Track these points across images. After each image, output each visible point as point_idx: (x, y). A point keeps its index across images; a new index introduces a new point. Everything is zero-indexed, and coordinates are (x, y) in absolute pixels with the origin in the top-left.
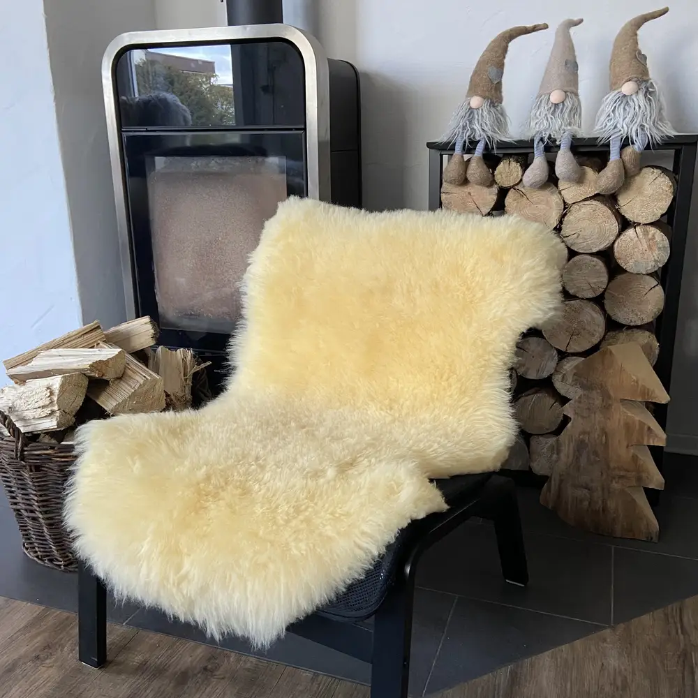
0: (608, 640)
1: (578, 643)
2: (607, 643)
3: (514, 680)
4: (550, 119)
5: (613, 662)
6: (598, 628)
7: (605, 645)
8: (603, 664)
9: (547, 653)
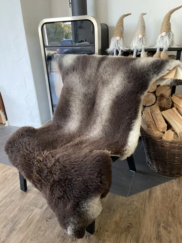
1: (166, 183)
2: (174, 183)
3: (150, 193)
4: (139, 43)
5: (176, 188)
6: (172, 179)
8: (173, 189)
9: (158, 186)
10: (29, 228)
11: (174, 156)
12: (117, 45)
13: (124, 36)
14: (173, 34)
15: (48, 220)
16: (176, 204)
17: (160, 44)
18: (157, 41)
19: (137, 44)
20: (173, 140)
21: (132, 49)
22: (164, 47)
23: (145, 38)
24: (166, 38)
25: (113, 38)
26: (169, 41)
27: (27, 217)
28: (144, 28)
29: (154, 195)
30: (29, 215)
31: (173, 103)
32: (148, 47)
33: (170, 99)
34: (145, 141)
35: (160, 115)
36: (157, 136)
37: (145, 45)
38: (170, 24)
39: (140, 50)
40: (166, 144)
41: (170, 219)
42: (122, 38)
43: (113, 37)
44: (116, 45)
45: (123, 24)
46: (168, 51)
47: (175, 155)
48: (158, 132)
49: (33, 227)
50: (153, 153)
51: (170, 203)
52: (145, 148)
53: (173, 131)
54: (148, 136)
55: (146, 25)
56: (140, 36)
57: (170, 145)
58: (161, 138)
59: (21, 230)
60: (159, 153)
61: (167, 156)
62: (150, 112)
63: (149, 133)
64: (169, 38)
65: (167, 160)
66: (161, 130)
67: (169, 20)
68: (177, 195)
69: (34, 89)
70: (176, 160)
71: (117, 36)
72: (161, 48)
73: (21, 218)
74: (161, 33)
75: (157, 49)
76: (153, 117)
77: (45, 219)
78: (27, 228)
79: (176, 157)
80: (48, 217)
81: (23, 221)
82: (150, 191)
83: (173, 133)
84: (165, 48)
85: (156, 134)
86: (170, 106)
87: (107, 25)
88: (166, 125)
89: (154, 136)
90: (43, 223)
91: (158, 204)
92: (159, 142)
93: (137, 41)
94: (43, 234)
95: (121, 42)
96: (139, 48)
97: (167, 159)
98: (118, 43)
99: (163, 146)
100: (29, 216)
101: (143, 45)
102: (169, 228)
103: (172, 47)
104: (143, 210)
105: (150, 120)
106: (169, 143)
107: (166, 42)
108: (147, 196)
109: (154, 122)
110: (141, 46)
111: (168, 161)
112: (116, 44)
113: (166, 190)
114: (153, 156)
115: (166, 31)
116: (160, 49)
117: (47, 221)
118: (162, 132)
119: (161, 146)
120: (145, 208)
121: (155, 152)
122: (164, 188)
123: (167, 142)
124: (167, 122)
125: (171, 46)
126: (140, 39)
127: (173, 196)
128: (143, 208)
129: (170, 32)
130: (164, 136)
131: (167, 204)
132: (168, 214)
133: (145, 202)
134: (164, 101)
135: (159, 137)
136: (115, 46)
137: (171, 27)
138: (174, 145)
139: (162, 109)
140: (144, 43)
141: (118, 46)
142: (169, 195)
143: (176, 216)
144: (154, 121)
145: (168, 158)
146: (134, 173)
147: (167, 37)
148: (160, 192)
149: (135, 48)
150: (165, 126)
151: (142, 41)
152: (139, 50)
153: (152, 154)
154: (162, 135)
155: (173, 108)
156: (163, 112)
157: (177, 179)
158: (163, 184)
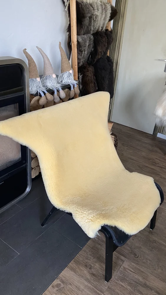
30: (129, 272)
78: (144, 273)
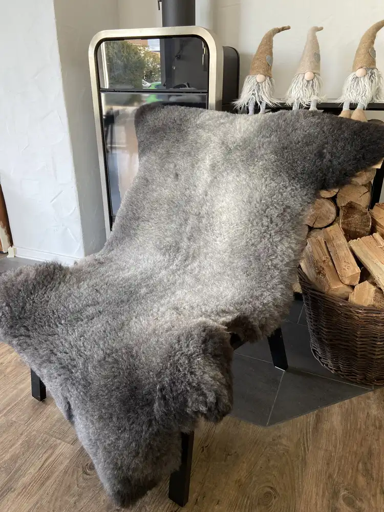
0: (372, 399)
1: (354, 399)
3: (318, 420)
4: (304, 90)
5: (374, 411)
6: (366, 391)
7: (369, 401)
8: (368, 414)
9: (336, 405)
10: (44, 488)
11: (374, 339)
12: (258, 92)
13: (272, 73)
14: (380, 73)
15: (88, 471)
16: (375, 446)
17: (350, 94)
18: (345, 88)
19: (301, 92)
20: (373, 305)
21: (289, 103)
22: (360, 99)
23: (318, 79)
24: (365, 82)
25: (249, 78)
26: (371, 89)
27: (42, 462)
28: (317, 57)
29: (326, 426)
30: (46, 455)
31: (375, 223)
32: (324, 99)
33: (368, 214)
34: (310, 304)
35: (345, 249)
36: (337, 293)
37: (318, 95)
38: (375, 51)
39: (307, 105)
40: (358, 313)
41: (362, 481)
42: (268, 79)
43: (248, 74)
44: (256, 92)
45: (271, 47)
46: (367, 109)
47: (377, 338)
48: (342, 285)
49: (54, 486)
50: (327, 330)
51: (361, 445)
52: (308, 320)
53: (374, 284)
54: (316, 293)
55: (321, 53)
56: (308, 76)
57: (365, 314)
58: (347, 299)
59: (25, 491)
60: (339, 331)
61: (357, 339)
62: (324, 242)
63: (319, 287)
64: (372, 81)
65: (357, 348)
66: (347, 282)
67: (373, 42)
68: (378, 426)
69: (74, 180)
70: (377, 350)
71: (258, 73)
72: (353, 102)
73: (29, 462)
74: (354, 70)
75: (343, 103)
76: (329, 252)
77: (80, 470)
79: (379, 343)
80: (87, 465)
81: (32, 471)
82: (317, 415)
83: (373, 288)
84: (362, 103)
85: (337, 288)
86: (369, 229)
87: (237, 49)
88: (358, 270)
89: (330, 292)
90: (75, 476)
91: (335, 447)
92: (340, 306)
93: (301, 86)
94: (75, 503)
95: (266, 87)
96: (305, 101)
97: (358, 346)
98: (259, 89)
99: (350, 317)
100: (46, 460)
101: (314, 95)
102: (357, 502)
103: (378, 101)
104: (301, 458)
105: (324, 258)
106: (365, 311)
107: (364, 91)
108: (311, 427)
109: (331, 264)
110: (310, 97)
111: (358, 350)
112: (254, 90)
113: (352, 416)
114: (325, 337)
115: (364, 67)
116: (351, 104)
117: (86, 473)
118: (348, 285)
119: (345, 317)
120: (305, 455)
121: (331, 329)
122: (347, 410)
123: (360, 307)
124: (360, 263)
125: (375, 99)
126: (308, 81)
127: (367, 428)
128: (301, 455)
129: (373, 69)
130: (353, 294)
131: (355, 448)
132: (357, 470)
133: (307, 440)
134: (356, 218)
135: (342, 297)
136: (253, 94)
137: (376, 58)
138: (374, 315)
139: (350, 235)
140: (316, 91)
141: (258, 96)
142: (359, 426)
143: (375, 476)
144: (332, 259)
145: (361, 344)
146: (284, 373)
147: (366, 79)
148: (339, 418)
149: (295, 100)
150: (358, 273)
151: (312, 86)
152: (304, 105)
153: (325, 333)
154: (348, 293)
155: (374, 234)
156: (353, 243)
157: (378, 391)
158: (347, 401)
